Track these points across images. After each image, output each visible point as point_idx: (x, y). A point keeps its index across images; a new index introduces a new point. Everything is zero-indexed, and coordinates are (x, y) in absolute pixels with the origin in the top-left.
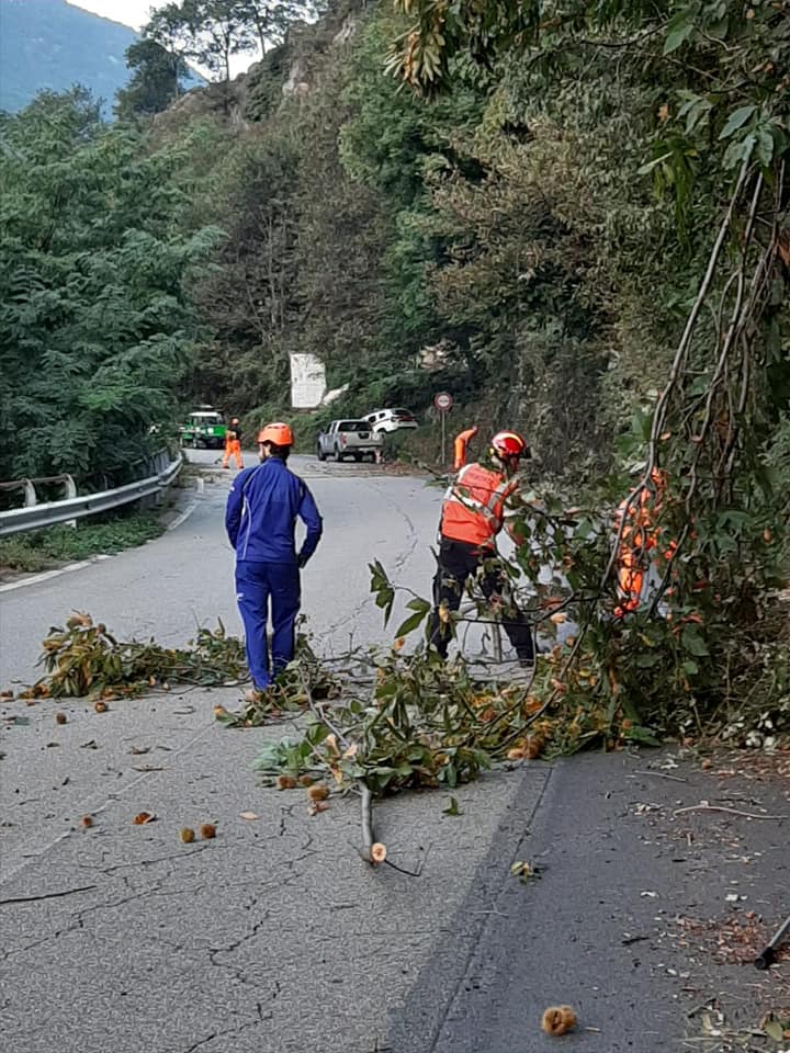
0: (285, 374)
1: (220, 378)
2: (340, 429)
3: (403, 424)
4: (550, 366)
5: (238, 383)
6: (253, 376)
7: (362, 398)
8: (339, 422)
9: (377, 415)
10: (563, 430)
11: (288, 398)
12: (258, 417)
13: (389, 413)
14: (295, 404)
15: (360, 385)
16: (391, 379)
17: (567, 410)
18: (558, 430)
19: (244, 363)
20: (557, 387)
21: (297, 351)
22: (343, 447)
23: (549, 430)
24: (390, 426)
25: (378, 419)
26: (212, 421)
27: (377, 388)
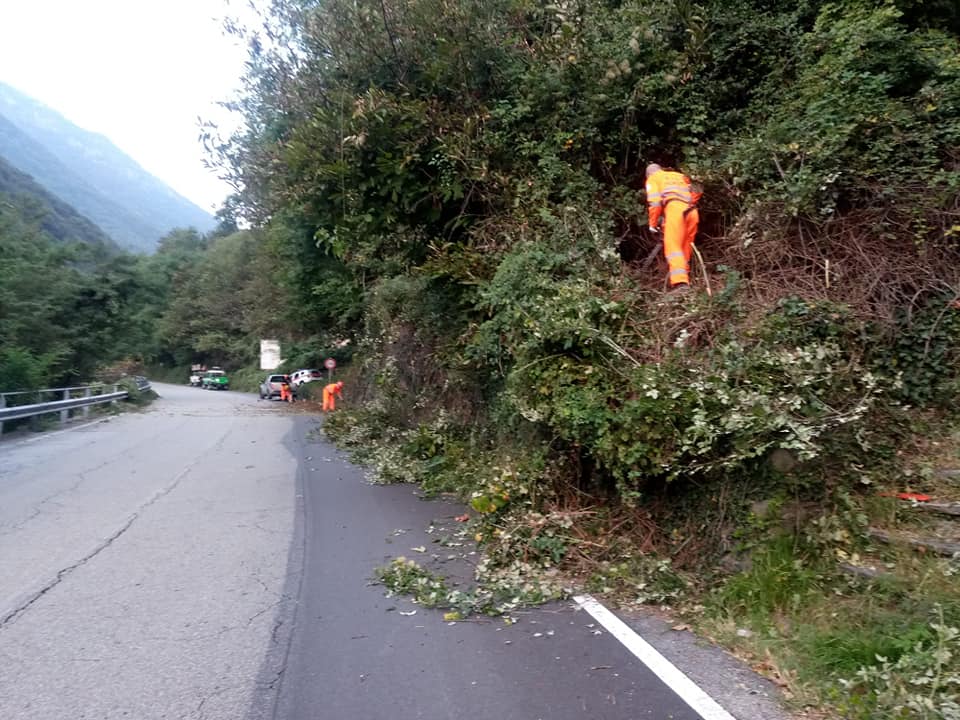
0: (258, 351)
1: (226, 353)
2: (272, 381)
3: (314, 379)
4: (396, 320)
5: (234, 356)
6: (242, 352)
7: (294, 364)
8: (271, 377)
9: (300, 373)
10: (408, 384)
11: (259, 365)
12: (242, 374)
13: (306, 372)
14: (263, 367)
15: (294, 356)
16: (310, 354)
17: (413, 362)
18: (403, 384)
19: (238, 345)
20: (403, 340)
21: (265, 338)
22: (272, 391)
23: (395, 383)
24: (307, 380)
25: (300, 375)
26: (218, 375)
27: (302, 358)
